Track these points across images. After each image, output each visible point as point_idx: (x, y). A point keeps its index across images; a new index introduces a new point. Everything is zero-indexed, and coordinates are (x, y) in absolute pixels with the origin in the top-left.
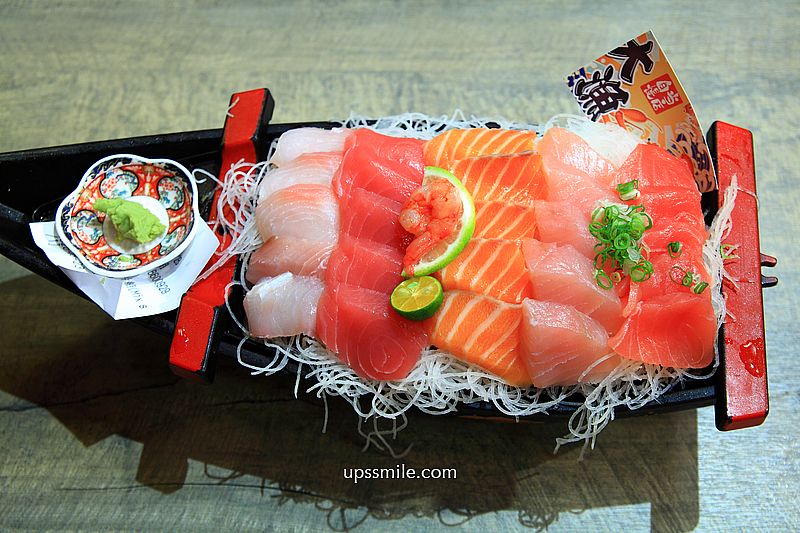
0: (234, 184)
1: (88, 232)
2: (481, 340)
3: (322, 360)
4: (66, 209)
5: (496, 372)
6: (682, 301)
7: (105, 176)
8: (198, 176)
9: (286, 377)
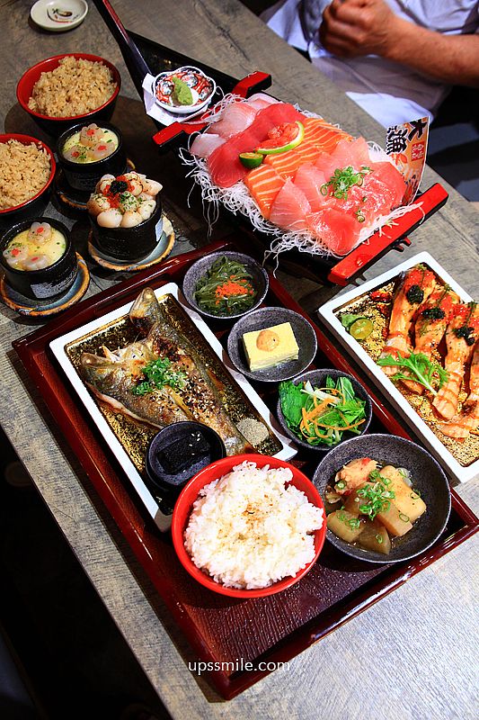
0: (230, 100)
1: (166, 90)
3: (205, 168)
4: (164, 76)
6: (349, 217)
7: (186, 74)
8: (218, 90)
9: (189, 168)
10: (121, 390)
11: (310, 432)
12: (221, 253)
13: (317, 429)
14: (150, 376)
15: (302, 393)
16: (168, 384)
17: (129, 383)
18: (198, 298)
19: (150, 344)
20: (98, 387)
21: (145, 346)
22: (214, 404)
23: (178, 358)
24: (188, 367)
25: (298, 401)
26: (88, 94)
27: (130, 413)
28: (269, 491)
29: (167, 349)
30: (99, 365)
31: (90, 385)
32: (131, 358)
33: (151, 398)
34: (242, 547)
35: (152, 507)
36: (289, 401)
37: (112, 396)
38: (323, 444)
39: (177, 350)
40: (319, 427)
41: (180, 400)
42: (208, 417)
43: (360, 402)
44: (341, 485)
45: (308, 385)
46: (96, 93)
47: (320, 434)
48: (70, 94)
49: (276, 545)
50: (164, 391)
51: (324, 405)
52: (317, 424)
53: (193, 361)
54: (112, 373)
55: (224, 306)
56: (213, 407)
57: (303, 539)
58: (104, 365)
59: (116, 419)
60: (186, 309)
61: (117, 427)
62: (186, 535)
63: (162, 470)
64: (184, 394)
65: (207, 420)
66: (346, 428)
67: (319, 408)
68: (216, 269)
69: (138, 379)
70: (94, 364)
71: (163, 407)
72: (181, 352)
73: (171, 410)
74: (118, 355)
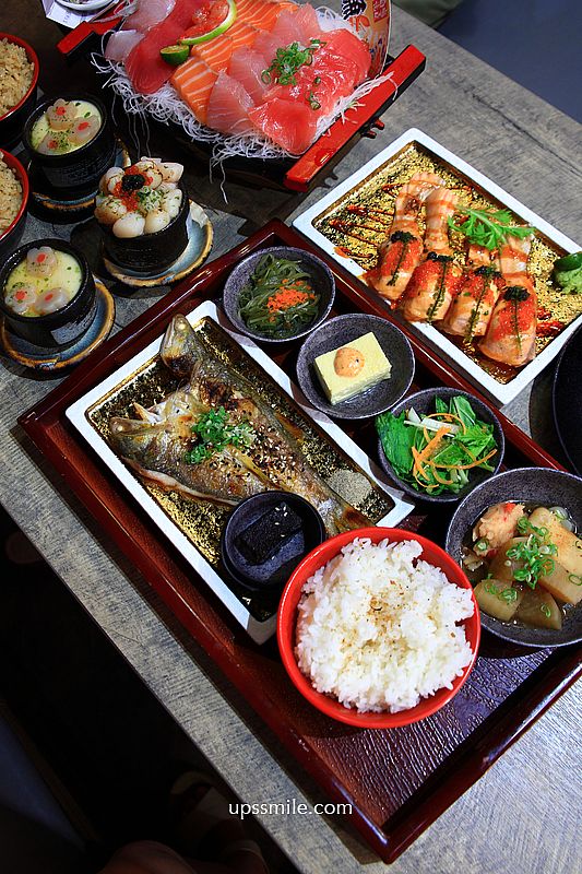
10: (169, 460)
11: (427, 477)
12: (264, 251)
13: (435, 473)
14: (204, 435)
15: (407, 425)
16: (231, 443)
17: (178, 449)
18: (245, 317)
19: (195, 392)
20: (139, 462)
21: (190, 394)
22: (293, 460)
23: (235, 404)
24: (250, 414)
25: (404, 437)
27: (188, 490)
28: (395, 574)
29: (218, 395)
30: (135, 432)
31: (129, 460)
32: (174, 413)
33: (211, 465)
34: (375, 658)
35: (241, 614)
36: (392, 441)
37: (160, 471)
38: (448, 492)
39: (232, 394)
40: (439, 469)
41: (248, 461)
42: (289, 478)
43: (485, 427)
44: (482, 546)
45: (412, 414)
47: (441, 479)
49: (419, 650)
50: (226, 452)
51: (438, 438)
52: (434, 465)
53: (255, 404)
54: (154, 439)
55: (281, 322)
56: (294, 464)
57: (453, 635)
58: (143, 430)
59: (170, 499)
60: (233, 334)
61: (174, 511)
62: (299, 653)
63: (245, 561)
64: (253, 452)
65: (289, 483)
66: (473, 465)
67: (432, 444)
68: (261, 273)
69: (189, 442)
70: (129, 431)
71: (229, 475)
72: (237, 395)
73: (239, 477)
74: (156, 413)
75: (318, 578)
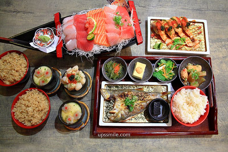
0: (59, 29)
1: (39, 42)
2: (102, 41)
3: (79, 51)
4: (34, 39)
5: (105, 45)
7: (38, 33)
8: (53, 29)
9: (75, 55)
10: (127, 114)
11: (168, 77)
12: (104, 64)
14: (129, 105)
15: (157, 72)
18: (112, 79)
19: (119, 99)
21: (118, 101)
24: (132, 94)
25: (159, 74)
26: (19, 64)
29: (123, 96)
31: (120, 121)
32: (119, 106)
36: (159, 77)
37: (128, 118)
38: (174, 76)
41: (140, 101)
42: (148, 98)
43: (169, 61)
44: (186, 79)
45: (156, 69)
46: (20, 62)
47: (171, 75)
48: (16, 70)
51: (164, 69)
52: (168, 74)
53: (131, 91)
54: (121, 114)
56: (147, 94)
58: (117, 115)
60: (113, 83)
64: (139, 99)
66: (173, 69)
67: (164, 71)
68: (107, 68)
69: (127, 108)
70: (115, 117)
71: (139, 107)
72: (126, 93)
73: (141, 105)
74: (115, 109)
75: (174, 108)
